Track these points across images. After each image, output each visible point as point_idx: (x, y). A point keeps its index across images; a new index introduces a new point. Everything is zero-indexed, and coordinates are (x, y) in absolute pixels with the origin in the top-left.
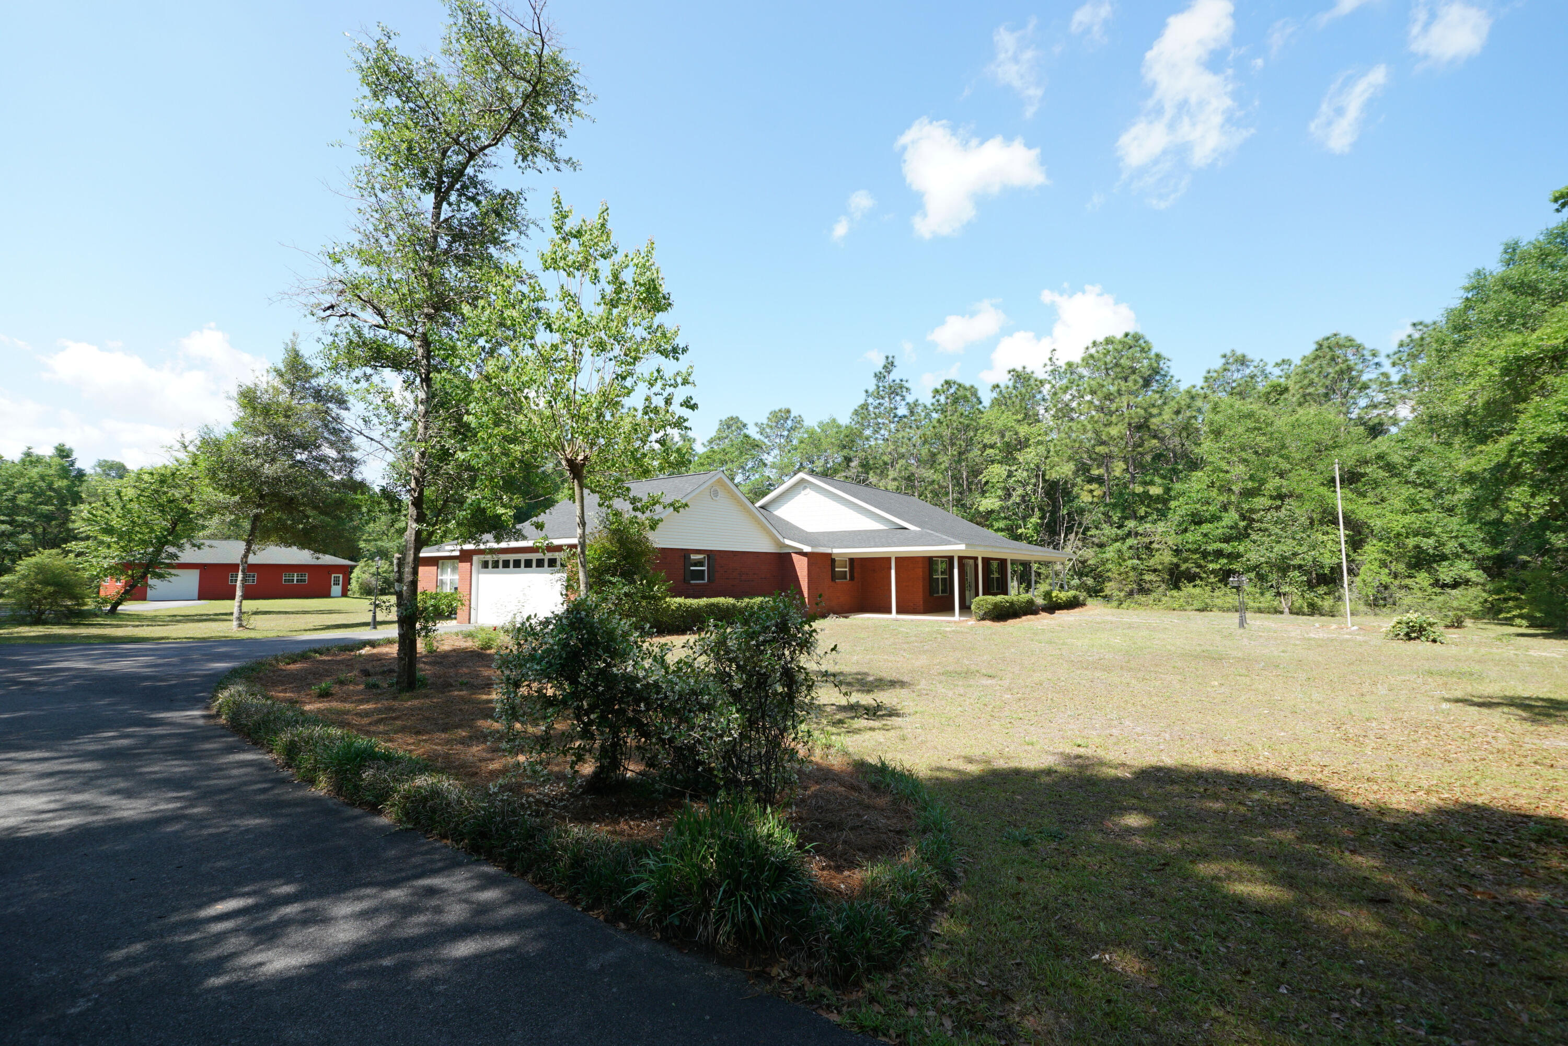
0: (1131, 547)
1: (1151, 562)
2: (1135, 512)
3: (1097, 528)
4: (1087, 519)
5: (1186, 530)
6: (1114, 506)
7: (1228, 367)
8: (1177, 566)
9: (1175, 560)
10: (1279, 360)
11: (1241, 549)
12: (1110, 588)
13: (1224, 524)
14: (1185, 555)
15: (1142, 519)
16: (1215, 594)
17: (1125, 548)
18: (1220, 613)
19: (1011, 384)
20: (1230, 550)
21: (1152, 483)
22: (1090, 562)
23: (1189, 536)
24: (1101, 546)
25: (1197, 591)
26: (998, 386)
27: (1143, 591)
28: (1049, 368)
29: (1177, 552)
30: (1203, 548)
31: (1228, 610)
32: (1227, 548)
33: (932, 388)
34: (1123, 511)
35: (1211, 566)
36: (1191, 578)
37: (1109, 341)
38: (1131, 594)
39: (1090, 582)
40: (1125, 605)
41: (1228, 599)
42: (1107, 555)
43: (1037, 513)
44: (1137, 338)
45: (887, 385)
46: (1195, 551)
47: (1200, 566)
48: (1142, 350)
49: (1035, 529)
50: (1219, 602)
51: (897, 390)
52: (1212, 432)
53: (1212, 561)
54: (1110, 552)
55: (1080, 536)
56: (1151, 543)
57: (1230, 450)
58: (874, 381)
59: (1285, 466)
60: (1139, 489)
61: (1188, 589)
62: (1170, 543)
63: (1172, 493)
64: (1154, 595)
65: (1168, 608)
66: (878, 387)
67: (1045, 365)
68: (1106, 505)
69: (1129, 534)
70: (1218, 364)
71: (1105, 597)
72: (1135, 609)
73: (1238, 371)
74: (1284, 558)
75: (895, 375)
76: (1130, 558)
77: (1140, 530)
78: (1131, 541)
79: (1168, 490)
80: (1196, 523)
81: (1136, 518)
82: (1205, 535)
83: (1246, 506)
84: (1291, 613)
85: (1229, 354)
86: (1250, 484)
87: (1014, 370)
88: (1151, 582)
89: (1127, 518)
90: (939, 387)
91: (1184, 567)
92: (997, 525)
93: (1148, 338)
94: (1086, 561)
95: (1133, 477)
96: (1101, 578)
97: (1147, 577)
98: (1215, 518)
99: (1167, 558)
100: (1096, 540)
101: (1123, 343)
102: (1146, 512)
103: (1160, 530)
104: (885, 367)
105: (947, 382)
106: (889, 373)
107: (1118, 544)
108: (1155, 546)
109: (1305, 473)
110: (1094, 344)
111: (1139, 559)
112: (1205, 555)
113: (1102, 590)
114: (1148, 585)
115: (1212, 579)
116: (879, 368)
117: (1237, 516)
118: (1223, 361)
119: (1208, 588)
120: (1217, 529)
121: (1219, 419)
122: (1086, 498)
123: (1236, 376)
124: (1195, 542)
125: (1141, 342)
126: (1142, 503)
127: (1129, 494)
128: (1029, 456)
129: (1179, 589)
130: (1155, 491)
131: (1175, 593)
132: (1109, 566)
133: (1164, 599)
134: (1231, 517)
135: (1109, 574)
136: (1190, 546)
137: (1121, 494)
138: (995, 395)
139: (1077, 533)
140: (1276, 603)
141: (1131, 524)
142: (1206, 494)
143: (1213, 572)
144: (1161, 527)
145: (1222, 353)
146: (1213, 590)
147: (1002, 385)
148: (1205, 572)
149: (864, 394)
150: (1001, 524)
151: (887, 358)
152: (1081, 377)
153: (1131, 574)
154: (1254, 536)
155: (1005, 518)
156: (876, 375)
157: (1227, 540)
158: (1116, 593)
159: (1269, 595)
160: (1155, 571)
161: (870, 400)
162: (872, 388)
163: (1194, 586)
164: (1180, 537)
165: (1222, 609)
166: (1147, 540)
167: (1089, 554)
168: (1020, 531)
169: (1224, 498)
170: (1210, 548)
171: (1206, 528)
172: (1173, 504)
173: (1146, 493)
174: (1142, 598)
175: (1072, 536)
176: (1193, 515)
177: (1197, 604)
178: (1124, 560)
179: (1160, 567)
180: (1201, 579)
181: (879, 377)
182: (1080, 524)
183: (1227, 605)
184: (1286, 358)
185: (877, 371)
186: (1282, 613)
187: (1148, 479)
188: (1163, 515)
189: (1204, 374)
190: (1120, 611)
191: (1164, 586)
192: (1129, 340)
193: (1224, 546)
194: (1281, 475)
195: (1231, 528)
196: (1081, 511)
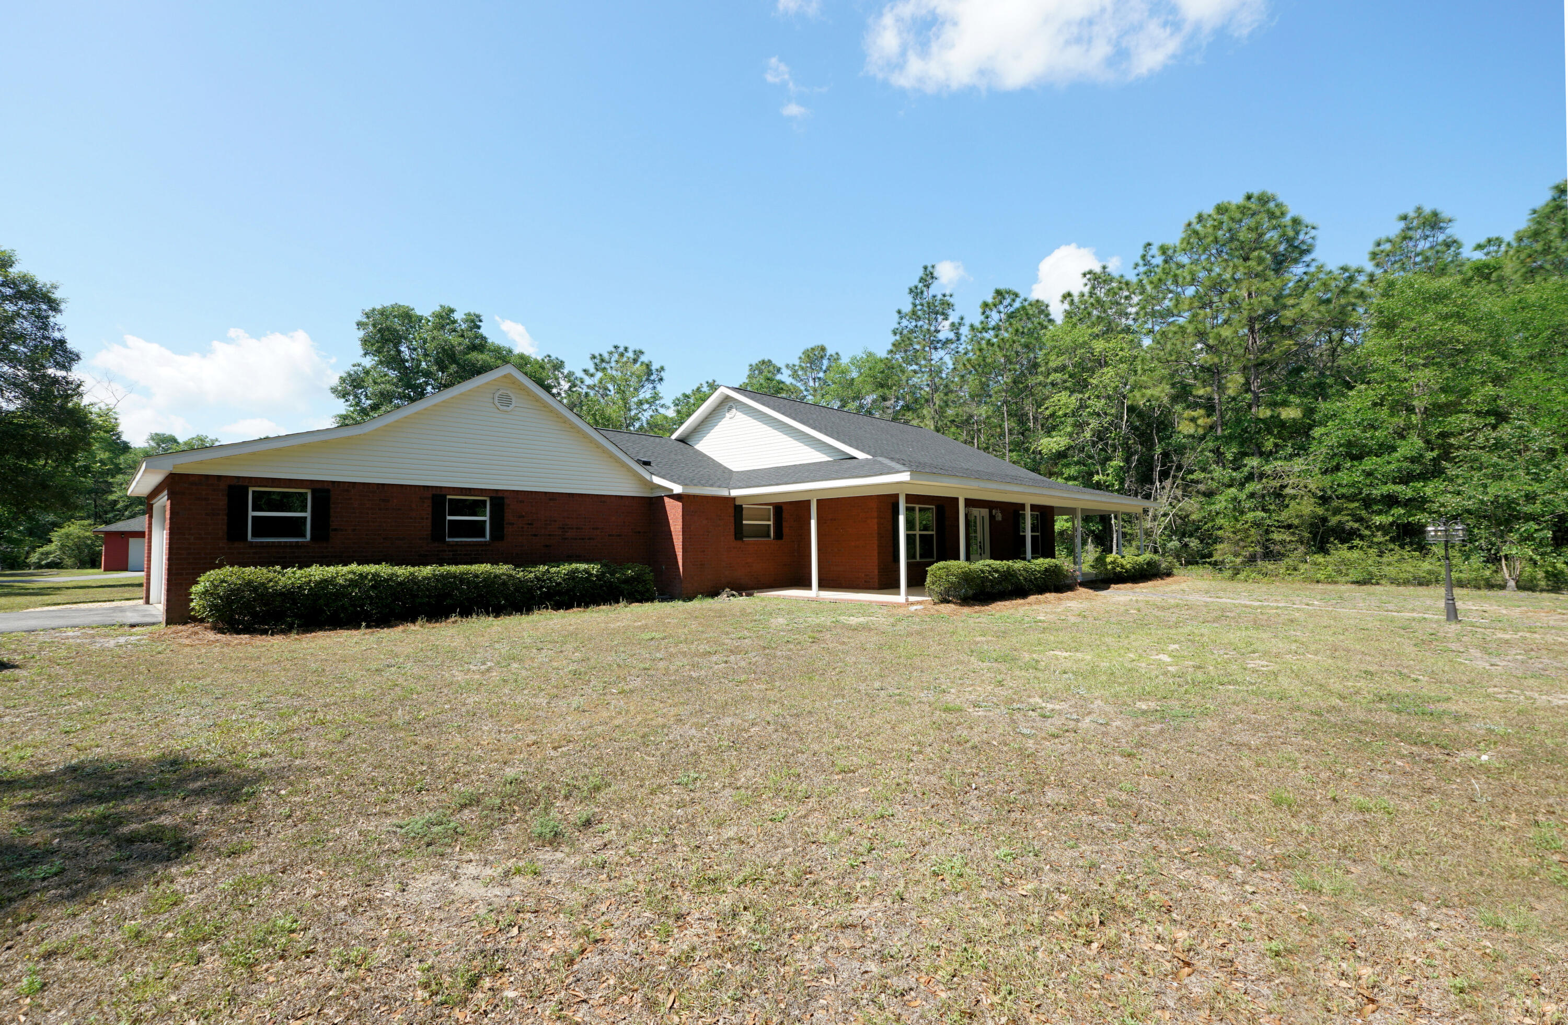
0: (1252, 495)
1: (1284, 515)
2: (1259, 446)
3: (1204, 470)
4: (1189, 459)
5: (1337, 468)
6: (1229, 439)
7: (1410, 233)
8: (1324, 520)
9: (1320, 511)
10: (1483, 240)
11: (1429, 491)
12: (1222, 551)
13: (1396, 455)
14: (1335, 503)
15: (1267, 456)
16: (1384, 560)
17: (1242, 496)
18: (1393, 588)
19: (1086, 290)
20: (1409, 493)
21: (1285, 404)
22: (1194, 517)
23: (1343, 477)
24: (1209, 494)
25: (1355, 554)
26: (1069, 295)
27: (1269, 555)
28: (1142, 269)
29: (1324, 500)
30: (1365, 491)
31: (1406, 583)
32: (1405, 491)
33: (980, 302)
34: (1241, 444)
35: (1377, 520)
36: (1346, 536)
37: (1221, 209)
38: (1252, 559)
39: (1194, 543)
40: (1242, 576)
41: (1405, 566)
42: (1217, 507)
43: (1119, 453)
44: (1264, 200)
45: (924, 302)
46: (1351, 498)
47: (1360, 520)
48: (1272, 215)
49: (1118, 475)
50: (1391, 571)
51: (939, 309)
52: (1381, 325)
53: (1380, 513)
54: (1221, 502)
55: (1179, 481)
56: (1283, 487)
57: (1410, 350)
58: (910, 299)
59: (1502, 366)
60: (1264, 413)
61: (1341, 553)
62: (1312, 486)
63: (1317, 417)
64: (1289, 561)
65: (1305, 580)
66: (915, 305)
67: (1137, 265)
68: (1217, 438)
69: (1250, 477)
70: (1395, 229)
71: (1215, 564)
72: (1255, 581)
73: (1426, 237)
74: (1510, 503)
75: (935, 290)
76: (1250, 509)
77: (1268, 469)
78: (1250, 487)
79: (1309, 411)
80: (1354, 458)
81: (1261, 454)
82: (1369, 474)
83: (1435, 430)
84: (1520, 587)
85: (1412, 214)
86: (1443, 398)
87: (1090, 272)
88: (1282, 542)
89: (1245, 454)
90: (990, 300)
91: (1334, 521)
92: (1067, 472)
93: (1281, 199)
94: (1187, 516)
95: (1257, 397)
96: (1210, 539)
97: (1276, 536)
98: (1387, 448)
99: (1308, 508)
100: (1202, 487)
101: (1243, 210)
102: (1276, 445)
103: (1296, 469)
104: (921, 280)
105: (999, 293)
106: (928, 286)
107: (1233, 491)
108: (1288, 491)
109: (1537, 377)
110: (1200, 218)
111: (1264, 510)
112: (1368, 503)
113: (1210, 555)
114: (1278, 547)
115: (1379, 537)
116: (914, 281)
117: (1420, 443)
118: (1402, 225)
119: (1373, 551)
120: (1392, 463)
121: (1394, 305)
122: (1185, 428)
123: (1423, 245)
124: (1353, 485)
125: (1272, 205)
126: (1270, 432)
127: (1250, 421)
128: (1107, 377)
129: (1326, 552)
130: (1290, 413)
131: (1319, 558)
132: (1220, 521)
133: (1303, 567)
134: (1413, 444)
135: (1220, 533)
136: (1344, 491)
137: (1239, 421)
138: (1066, 306)
139: (1175, 477)
140: (1488, 573)
141: (1253, 462)
142: (1370, 415)
143: (1380, 527)
144: (1298, 464)
145: (1402, 212)
146: (1381, 554)
147: (1076, 294)
148: (1368, 527)
149: (897, 316)
150: (1073, 471)
151: (925, 268)
152: (1181, 266)
153: (1253, 531)
154: (1452, 471)
155: (1078, 463)
156: (911, 291)
157: (1406, 479)
158: (1229, 558)
159: (1476, 560)
160: (1289, 527)
161: (905, 322)
162: (907, 308)
163: (1350, 548)
164: (1328, 478)
165: (1394, 581)
166: (1276, 484)
167: (1192, 507)
168: (1096, 478)
169: (1399, 421)
170: (1376, 492)
171: (1369, 463)
172: (1317, 432)
173: (1275, 418)
174: (1270, 566)
175: (1168, 483)
176: (1349, 444)
177: (1354, 574)
178: (1242, 513)
179: (1296, 522)
180: (1362, 538)
181: (915, 292)
182: (1179, 468)
183: (1405, 575)
184: (1493, 235)
185: (912, 285)
186: (1503, 587)
187: (1279, 398)
188: (1302, 450)
189: (1371, 247)
190: (1235, 584)
191: (1302, 549)
192: (1253, 205)
193: (1400, 488)
194: (1498, 380)
195: (1413, 460)
196: (1180, 450)
